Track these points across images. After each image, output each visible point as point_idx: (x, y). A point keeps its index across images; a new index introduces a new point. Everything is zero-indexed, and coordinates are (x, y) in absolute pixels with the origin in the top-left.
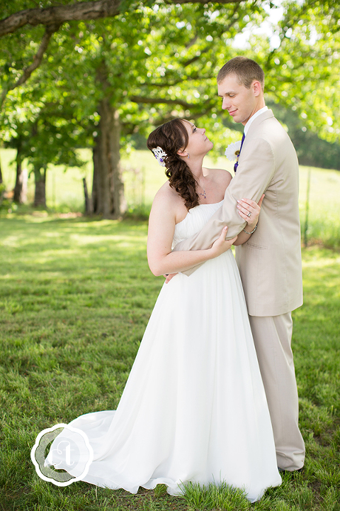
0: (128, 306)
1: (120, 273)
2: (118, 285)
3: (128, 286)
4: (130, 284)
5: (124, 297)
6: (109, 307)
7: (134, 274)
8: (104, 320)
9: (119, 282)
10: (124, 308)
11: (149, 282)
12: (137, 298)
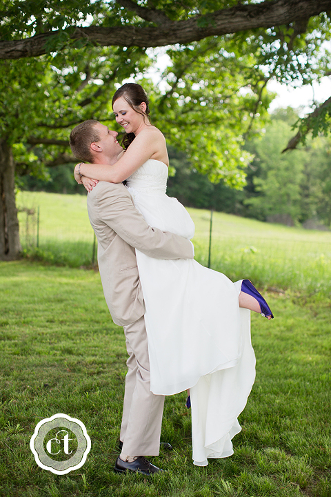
0: (58, 353)
1: (35, 316)
2: (40, 330)
3: (49, 331)
4: (51, 328)
5: (50, 344)
6: (39, 353)
7: (51, 317)
8: (39, 368)
9: (38, 326)
10: (55, 355)
11: (69, 325)
12: (64, 344)
